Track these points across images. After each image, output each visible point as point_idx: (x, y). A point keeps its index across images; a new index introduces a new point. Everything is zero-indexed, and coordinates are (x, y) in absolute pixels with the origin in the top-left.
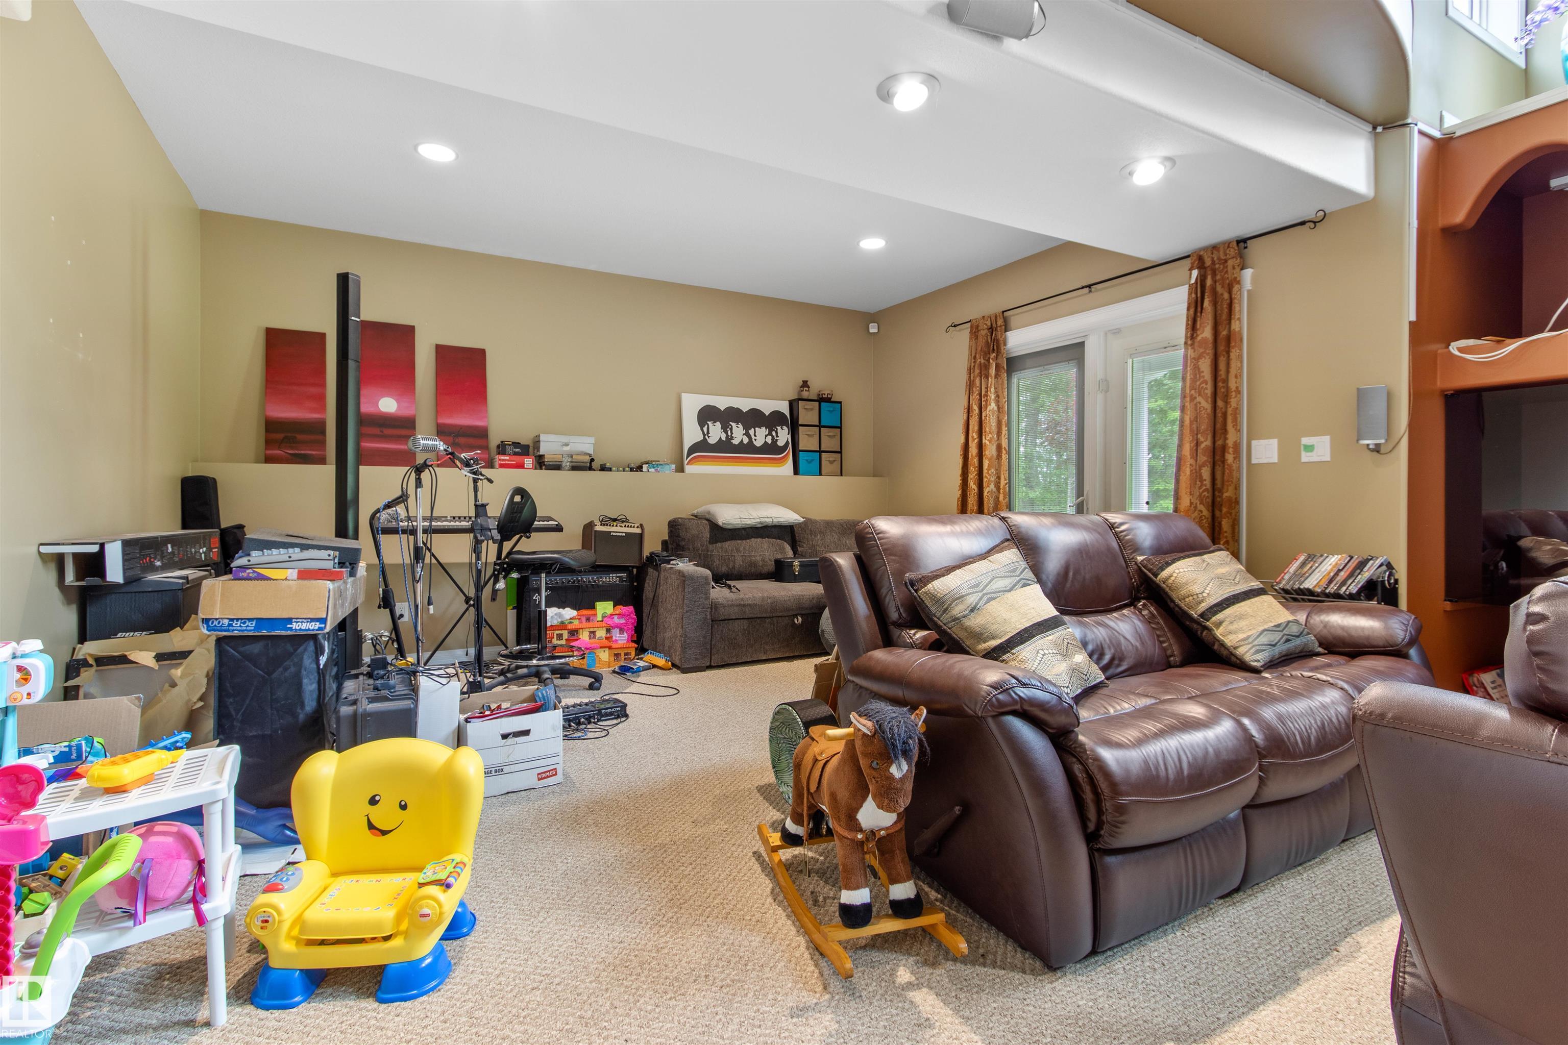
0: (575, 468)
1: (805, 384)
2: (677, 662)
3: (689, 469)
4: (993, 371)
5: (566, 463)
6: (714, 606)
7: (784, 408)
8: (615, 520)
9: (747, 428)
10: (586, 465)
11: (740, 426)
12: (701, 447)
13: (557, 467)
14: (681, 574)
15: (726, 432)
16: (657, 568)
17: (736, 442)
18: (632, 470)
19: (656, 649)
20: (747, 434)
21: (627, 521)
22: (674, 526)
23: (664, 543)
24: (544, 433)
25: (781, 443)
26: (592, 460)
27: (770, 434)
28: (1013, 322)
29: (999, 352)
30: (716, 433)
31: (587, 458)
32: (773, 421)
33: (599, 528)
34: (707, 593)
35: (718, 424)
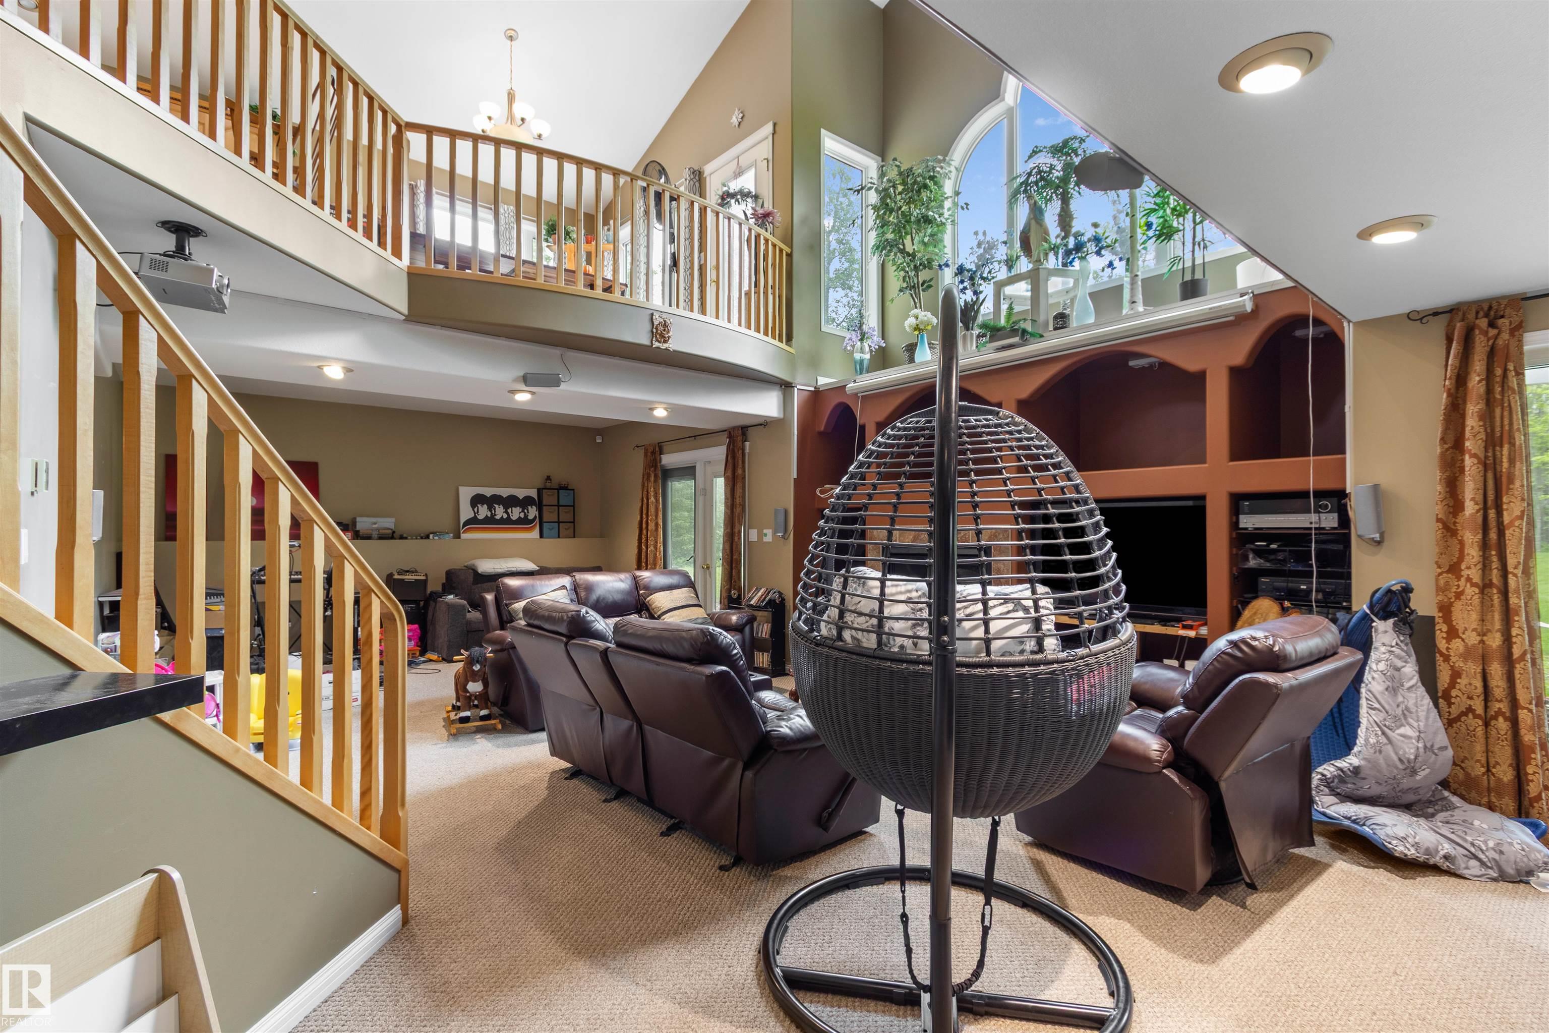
0: (382, 537)
1: (548, 478)
2: (445, 657)
3: (463, 536)
4: (652, 479)
5: (375, 534)
6: (469, 623)
7: (533, 493)
8: (408, 571)
9: (506, 508)
10: (391, 536)
11: (501, 507)
12: (473, 521)
13: (369, 538)
14: (447, 604)
15: (491, 511)
16: (435, 601)
17: (498, 517)
18: (422, 538)
19: (433, 650)
20: (506, 512)
21: (416, 572)
22: (449, 574)
23: (443, 585)
24: (362, 516)
25: (531, 517)
26: (394, 532)
27: (523, 511)
28: (665, 449)
29: (656, 467)
30: (483, 512)
31: (390, 531)
32: (525, 503)
33: (396, 577)
34: (465, 615)
35: (485, 506)
